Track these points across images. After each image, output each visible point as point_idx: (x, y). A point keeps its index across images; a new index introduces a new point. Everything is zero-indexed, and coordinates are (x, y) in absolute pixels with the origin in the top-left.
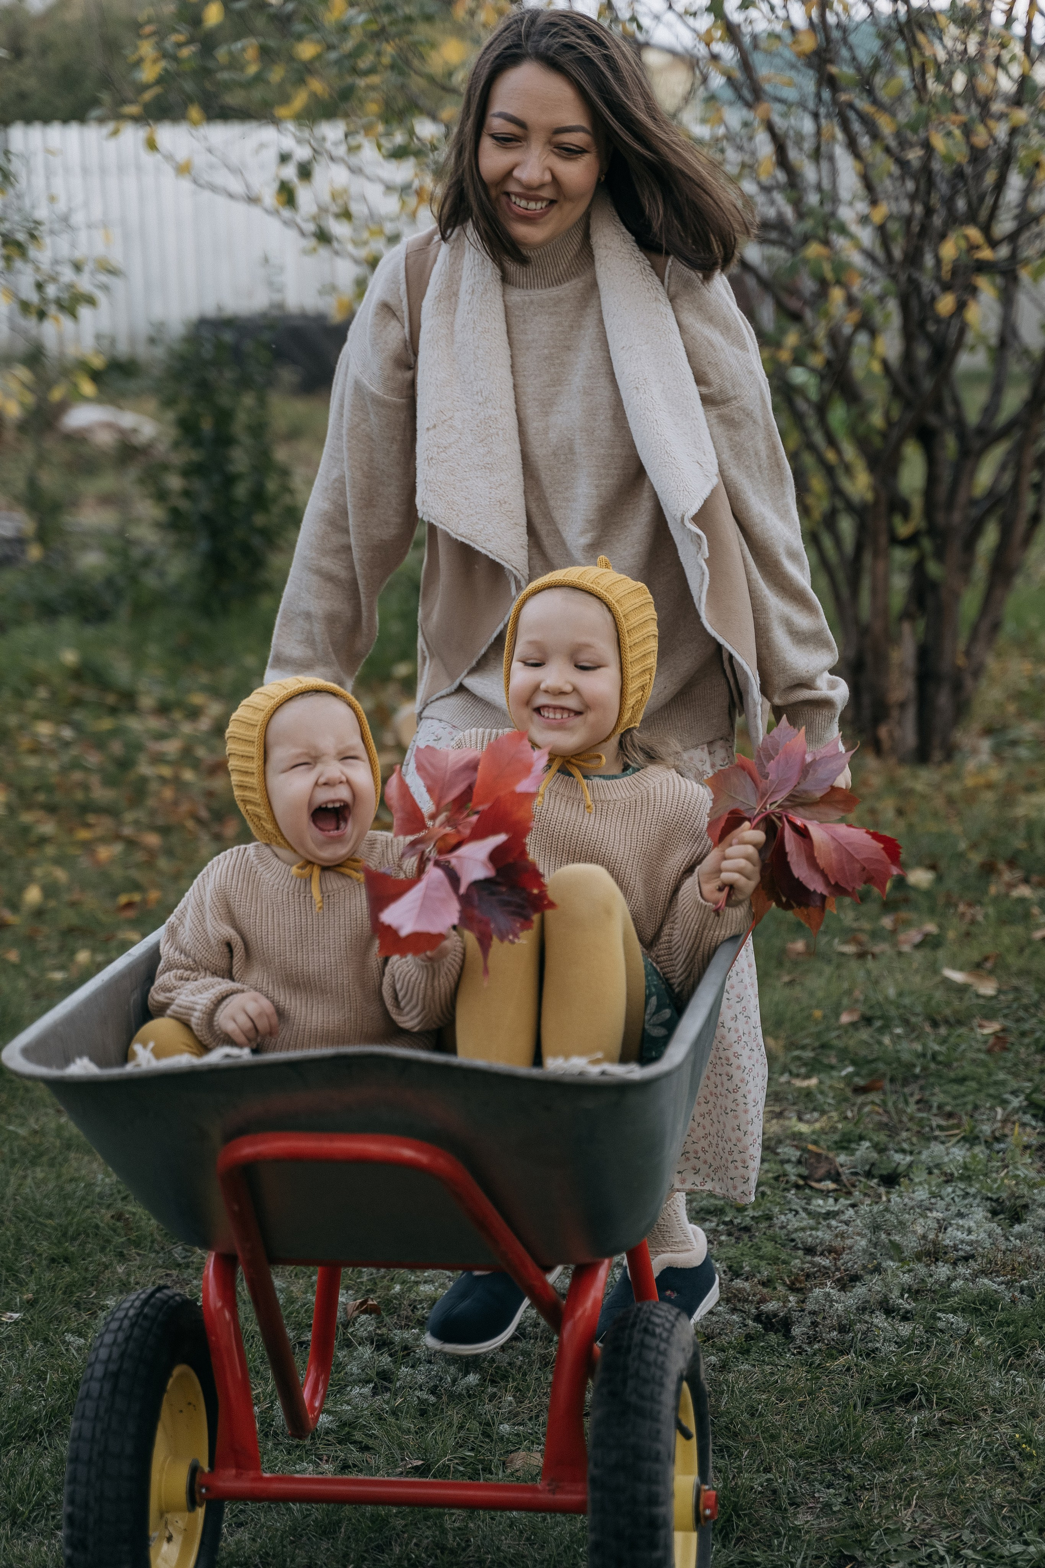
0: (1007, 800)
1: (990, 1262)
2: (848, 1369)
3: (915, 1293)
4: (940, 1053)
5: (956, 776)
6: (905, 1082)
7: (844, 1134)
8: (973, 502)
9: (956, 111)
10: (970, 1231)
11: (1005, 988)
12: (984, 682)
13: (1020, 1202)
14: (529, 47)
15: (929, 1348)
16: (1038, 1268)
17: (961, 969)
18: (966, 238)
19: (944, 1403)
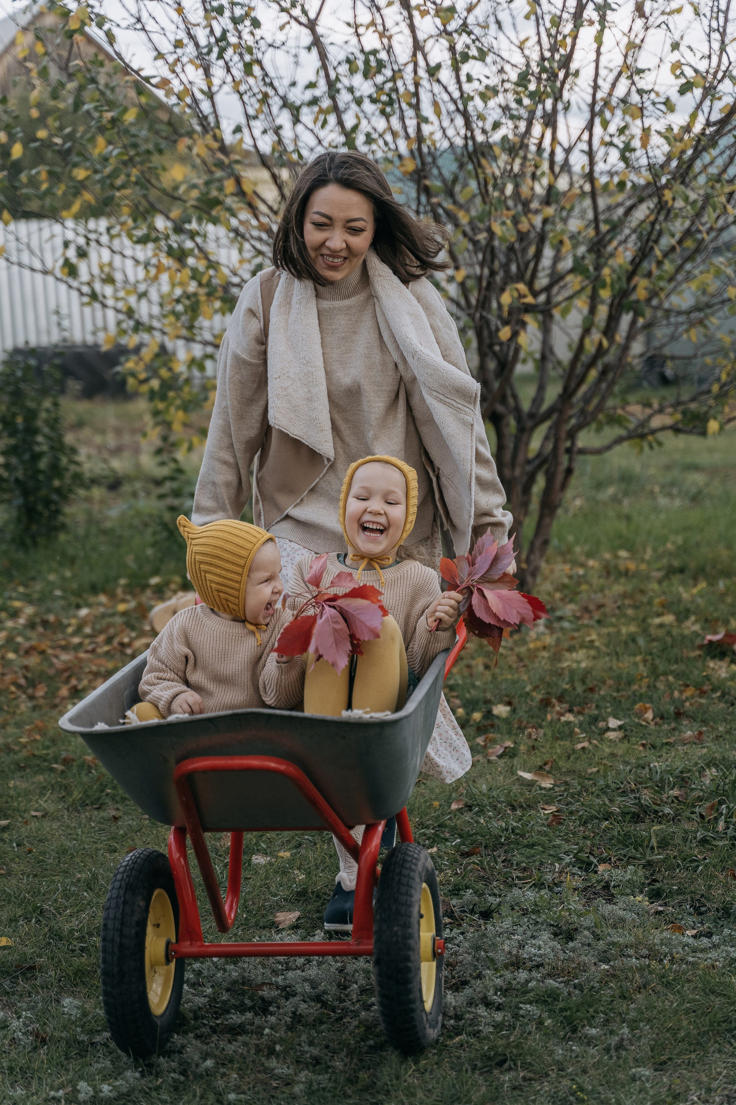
0: (556, 657)
1: (554, 968)
2: (462, 1046)
3: (505, 991)
4: (517, 828)
5: (524, 642)
6: (495, 848)
7: (455, 885)
8: (528, 462)
9: (508, 209)
10: (540, 948)
11: (558, 783)
12: (539, 580)
13: (572, 927)
14: (331, 175)
15: (514, 1028)
16: (585, 971)
17: (529, 772)
18: (517, 290)
19: (526, 1066)
